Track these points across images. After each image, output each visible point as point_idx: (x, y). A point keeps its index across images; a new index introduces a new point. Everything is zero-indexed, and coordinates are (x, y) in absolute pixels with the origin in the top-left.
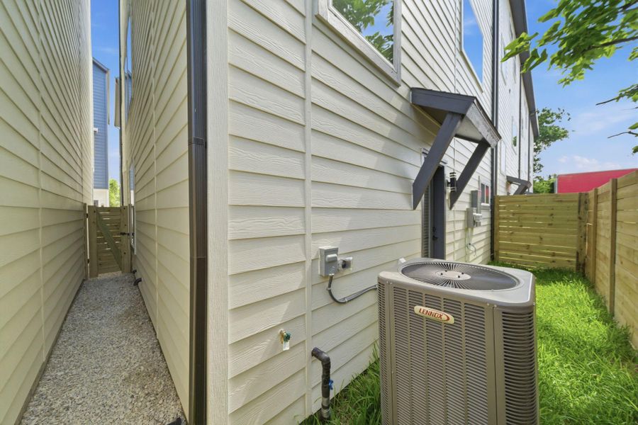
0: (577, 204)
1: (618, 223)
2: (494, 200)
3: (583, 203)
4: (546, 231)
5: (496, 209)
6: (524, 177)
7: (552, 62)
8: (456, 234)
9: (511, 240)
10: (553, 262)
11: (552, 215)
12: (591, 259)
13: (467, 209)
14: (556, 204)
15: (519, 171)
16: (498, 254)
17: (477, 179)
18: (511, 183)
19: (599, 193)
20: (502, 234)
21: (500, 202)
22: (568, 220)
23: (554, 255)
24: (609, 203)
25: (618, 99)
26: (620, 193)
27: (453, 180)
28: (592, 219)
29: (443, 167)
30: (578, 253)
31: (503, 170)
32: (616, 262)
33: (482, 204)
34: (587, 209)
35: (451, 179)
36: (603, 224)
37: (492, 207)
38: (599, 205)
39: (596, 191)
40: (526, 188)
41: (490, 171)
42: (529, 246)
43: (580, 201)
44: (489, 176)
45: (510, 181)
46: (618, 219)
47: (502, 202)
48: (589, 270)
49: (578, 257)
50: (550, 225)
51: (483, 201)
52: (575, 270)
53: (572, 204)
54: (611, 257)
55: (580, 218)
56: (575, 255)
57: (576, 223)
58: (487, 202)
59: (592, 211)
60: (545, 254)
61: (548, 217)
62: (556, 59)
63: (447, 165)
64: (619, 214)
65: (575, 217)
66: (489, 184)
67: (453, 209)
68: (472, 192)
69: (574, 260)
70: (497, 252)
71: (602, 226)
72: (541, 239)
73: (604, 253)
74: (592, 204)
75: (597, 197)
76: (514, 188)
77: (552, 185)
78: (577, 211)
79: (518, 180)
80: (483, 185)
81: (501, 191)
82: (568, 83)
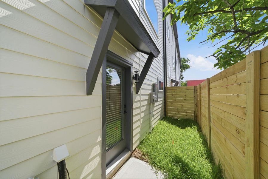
0: (193, 91)
1: (211, 101)
2: (165, 89)
3: (195, 90)
4: (184, 102)
5: (166, 93)
6: (178, 80)
7: (182, 21)
8: (142, 108)
9: (172, 107)
10: (187, 115)
11: (185, 95)
12: (199, 115)
13: (150, 93)
14: (187, 91)
15: (176, 78)
16: (167, 113)
17: (157, 78)
18: (173, 82)
19: (201, 86)
20: (169, 104)
21: (168, 90)
22: (191, 98)
23: (186, 112)
24: (206, 90)
25: (208, 40)
26: (211, 85)
27: (136, 75)
28: (199, 98)
29: (130, 67)
30: (194, 112)
31: (169, 76)
32: (211, 121)
33: (159, 90)
34: (197, 93)
35: (135, 75)
36: (203, 100)
37: (165, 92)
38: (201, 91)
39: (200, 85)
40: (178, 84)
41: (163, 76)
42: (178, 109)
43: (194, 90)
44: (163, 78)
45: (172, 81)
46: (211, 99)
47: (169, 90)
48: (199, 119)
49: (194, 113)
50: (185, 99)
51: (160, 89)
52: (193, 118)
53: (191, 91)
54: (209, 118)
55: (195, 97)
56: (193, 112)
57: (193, 99)
58: (162, 90)
59: (198, 94)
60: (183, 112)
61: (184, 96)
62: (184, 19)
63: (133, 66)
64: (211, 96)
65: (193, 96)
66: (162, 81)
67: (139, 93)
68: (153, 84)
69: (193, 114)
70: (167, 112)
71: (203, 101)
72: (182, 106)
73: (205, 114)
74: (199, 91)
75: (200, 87)
76: (174, 84)
77: (186, 84)
78: (193, 94)
79: (175, 81)
80: (160, 82)
81: (169, 85)
82: (190, 40)
